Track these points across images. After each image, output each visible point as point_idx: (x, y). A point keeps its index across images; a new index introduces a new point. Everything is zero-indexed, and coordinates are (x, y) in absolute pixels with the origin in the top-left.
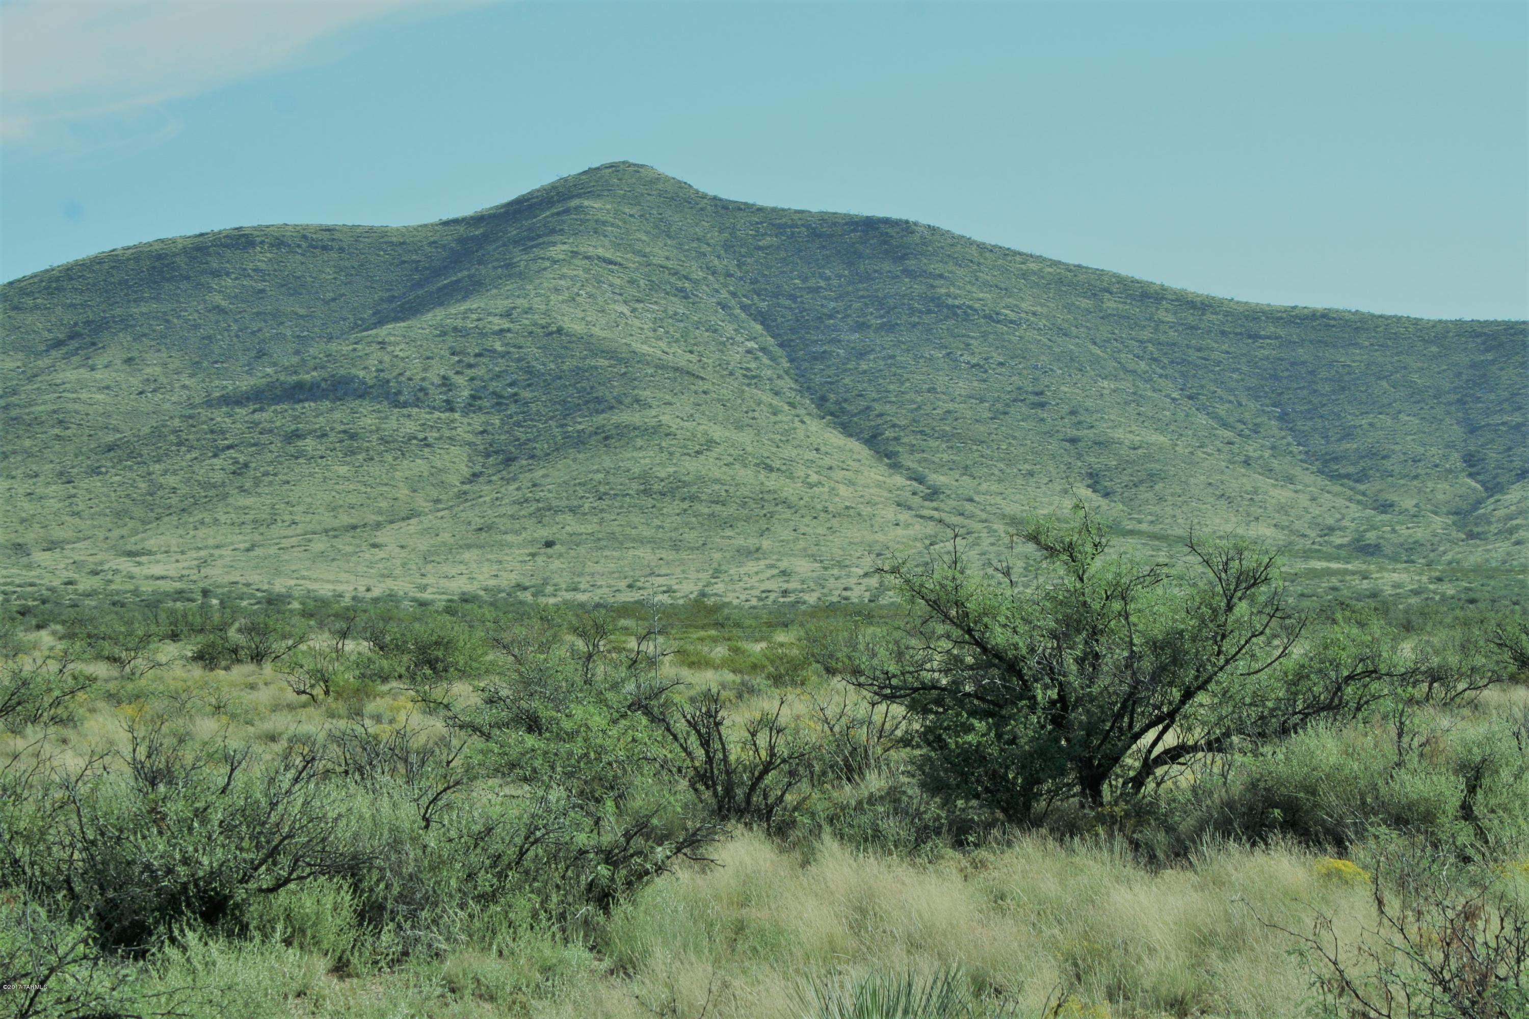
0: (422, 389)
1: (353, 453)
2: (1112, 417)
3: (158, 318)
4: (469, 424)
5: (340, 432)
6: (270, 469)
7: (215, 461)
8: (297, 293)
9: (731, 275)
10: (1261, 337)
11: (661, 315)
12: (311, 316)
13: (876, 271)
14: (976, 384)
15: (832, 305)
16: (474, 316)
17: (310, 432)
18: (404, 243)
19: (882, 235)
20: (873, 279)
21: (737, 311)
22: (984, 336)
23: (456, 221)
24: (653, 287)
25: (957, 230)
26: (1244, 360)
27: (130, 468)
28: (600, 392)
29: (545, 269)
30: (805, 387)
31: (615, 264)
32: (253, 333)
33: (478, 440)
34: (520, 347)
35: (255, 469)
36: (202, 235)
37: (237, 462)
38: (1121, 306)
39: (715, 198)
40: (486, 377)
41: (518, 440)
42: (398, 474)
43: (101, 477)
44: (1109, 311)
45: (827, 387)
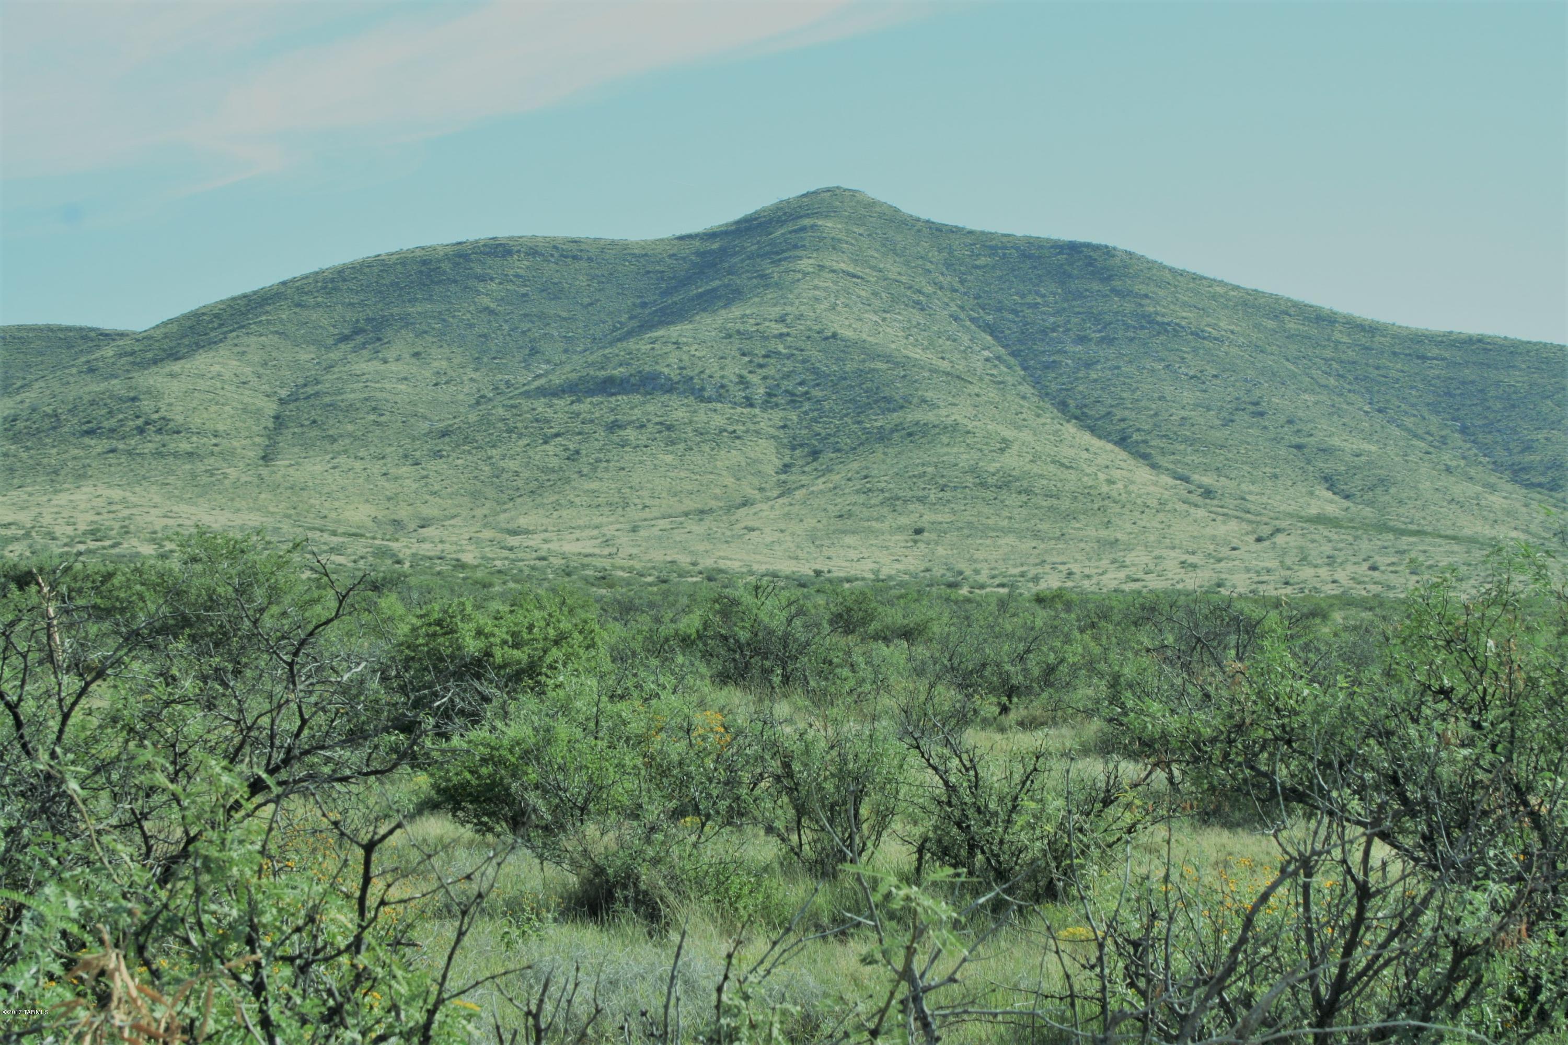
0: (722, 386)
1: (673, 443)
2: (1325, 427)
3: (434, 318)
4: (770, 419)
5: (657, 424)
6: (602, 456)
7: (546, 447)
8: (556, 298)
9: (957, 291)
10: (1428, 359)
11: (906, 325)
12: (573, 319)
13: (1086, 290)
14: (1198, 394)
15: (1052, 319)
16: (752, 321)
17: (630, 423)
18: (646, 255)
19: (1086, 257)
20: (1085, 297)
21: (968, 323)
22: (1195, 350)
23: (690, 237)
24: (894, 299)
25: (1151, 256)
26: (1418, 379)
27: (470, 453)
28: (887, 392)
29: (798, 280)
30: (1044, 394)
31: (858, 277)
32: (524, 332)
33: (780, 434)
34: (802, 350)
35: (587, 456)
36: (460, 243)
37: (568, 449)
38: (1301, 327)
39: (928, 221)
40: (777, 376)
41: (819, 434)
42: (719, 464)
43: (444, 460)
44: (1292, 332)
45: (1065, 393)
